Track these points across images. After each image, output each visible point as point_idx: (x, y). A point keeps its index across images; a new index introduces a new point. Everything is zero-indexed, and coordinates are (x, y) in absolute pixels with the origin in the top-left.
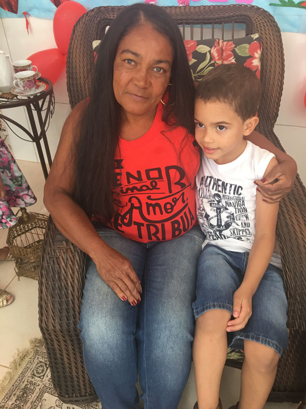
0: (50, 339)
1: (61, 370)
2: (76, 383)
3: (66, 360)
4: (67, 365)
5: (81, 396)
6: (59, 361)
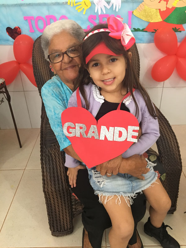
0: (49, 198)
1: (54, 216)
2: (62, 223)
3: (57, 209)
4: (57, 212)
5: (65, 231)
6: (54, 210)
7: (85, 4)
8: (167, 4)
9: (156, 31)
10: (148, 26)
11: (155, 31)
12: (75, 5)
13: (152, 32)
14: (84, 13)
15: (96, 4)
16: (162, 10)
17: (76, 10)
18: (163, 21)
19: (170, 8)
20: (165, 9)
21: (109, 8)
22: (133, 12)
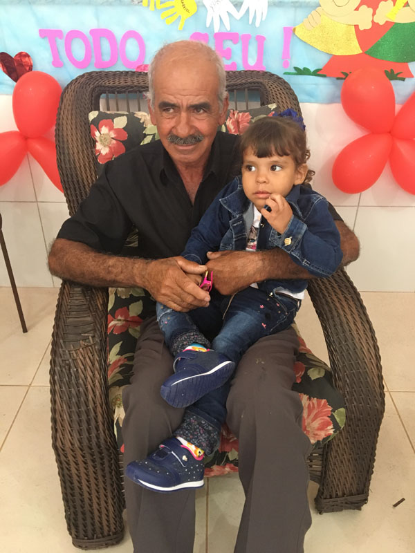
0: (66, 462)
1: (78, 503)
2: (97, 519)
3: (85, 488)
4: (86, 495)
5: (103, 537)
6: (77, 490)
7: (184, 6)
8: (374, 14)
9: (346, 75)
10: (328, 63)
11: (344, 77)
12: (159, 7)
13: (338, 79)
14: (180, 27)
15: (208, 8)
16: (361, 28)
17: (162, 18)
18: (364, 53)
19: (382, 23)
20: (368, 26)
21: (238, 18)
22: (295, 29)
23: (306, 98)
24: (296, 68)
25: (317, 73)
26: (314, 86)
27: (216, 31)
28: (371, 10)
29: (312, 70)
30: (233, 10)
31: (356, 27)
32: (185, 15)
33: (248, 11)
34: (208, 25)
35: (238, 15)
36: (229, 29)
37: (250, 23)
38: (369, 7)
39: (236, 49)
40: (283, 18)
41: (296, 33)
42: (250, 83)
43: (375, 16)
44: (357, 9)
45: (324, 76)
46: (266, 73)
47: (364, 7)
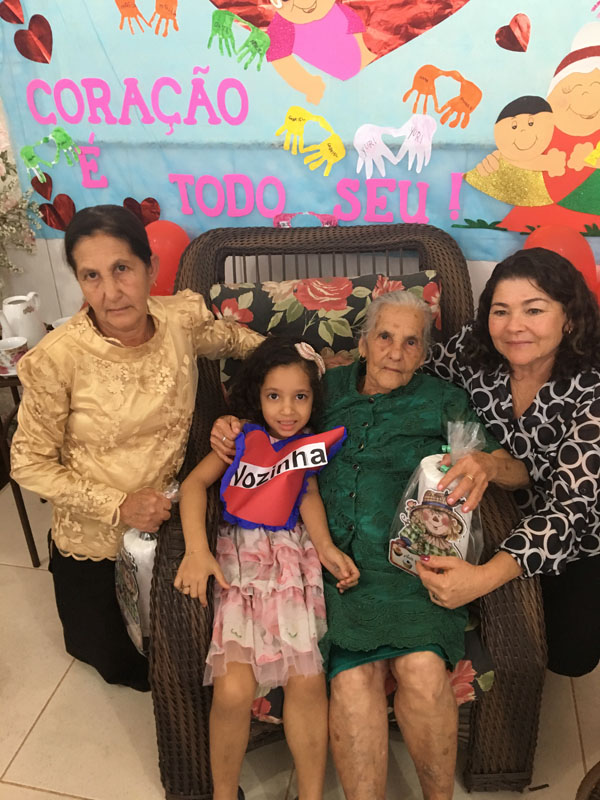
6: (174, 742)
7: (331, 150)
8: (568, 158)
9: (533, 229)
10: (509, 214)
11: (529, 231)
12: (302, 151)
13: (522, 234)
14: (326, 174)
15: (359, 152)
16: (551, 175)
17: (305, 163)
18: (557, 204)
19: (578, 168)
20: (561, 172)
21: (395, 163)
22: (465, 176)
23: (482, 255)
24: (466, 220)
25: (494, 226)
26: (491, 241)
27: (368, 178)
28: (563, 154)
29: (489, 223)
30: (389, 154)
31: (545, 173)
32: (332, 160)
33: (407, 154)
34: (358, 172)
35: (395, 160)
36: (384, 174)
37: (410, 168)
38: (560, 150)
39: (393, 197)
40: (451, 164)
41: (467, 179)
42: (406, 242)
43: (569, 162)
44: (545, 153)
45: (505, 230)
46: (428, 226)
47: (554, 151)
